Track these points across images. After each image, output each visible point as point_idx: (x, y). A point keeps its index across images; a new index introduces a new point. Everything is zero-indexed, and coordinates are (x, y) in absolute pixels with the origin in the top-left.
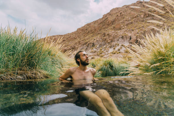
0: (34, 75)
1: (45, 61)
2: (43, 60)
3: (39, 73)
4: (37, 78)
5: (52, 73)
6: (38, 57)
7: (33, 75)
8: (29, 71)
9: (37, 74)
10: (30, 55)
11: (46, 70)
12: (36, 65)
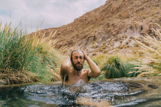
0: (19, 78)
1: (33, 61)
2: (31, 59)
3: (25, 75)
4: (23, 82)
5: (41, 75)
7: (17, 78)
8: (12, 73)
9: (23, 76)
10: (14, 53)
11: (34, 71)
12: (22, 66)
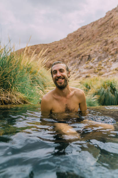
0: (8, 99)
1: (22, 82)
3: (14, 96)
4: (13, 102)
5: (30, 97)
6: (13, 76)
7: (7, 98)
8: (2, 93)
9: (12, 97)
10: (4, 74)
11: (23, 92)
12: (12, 87)
